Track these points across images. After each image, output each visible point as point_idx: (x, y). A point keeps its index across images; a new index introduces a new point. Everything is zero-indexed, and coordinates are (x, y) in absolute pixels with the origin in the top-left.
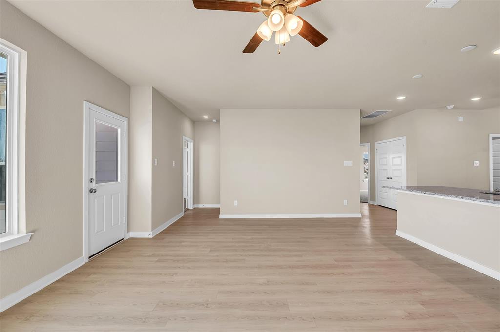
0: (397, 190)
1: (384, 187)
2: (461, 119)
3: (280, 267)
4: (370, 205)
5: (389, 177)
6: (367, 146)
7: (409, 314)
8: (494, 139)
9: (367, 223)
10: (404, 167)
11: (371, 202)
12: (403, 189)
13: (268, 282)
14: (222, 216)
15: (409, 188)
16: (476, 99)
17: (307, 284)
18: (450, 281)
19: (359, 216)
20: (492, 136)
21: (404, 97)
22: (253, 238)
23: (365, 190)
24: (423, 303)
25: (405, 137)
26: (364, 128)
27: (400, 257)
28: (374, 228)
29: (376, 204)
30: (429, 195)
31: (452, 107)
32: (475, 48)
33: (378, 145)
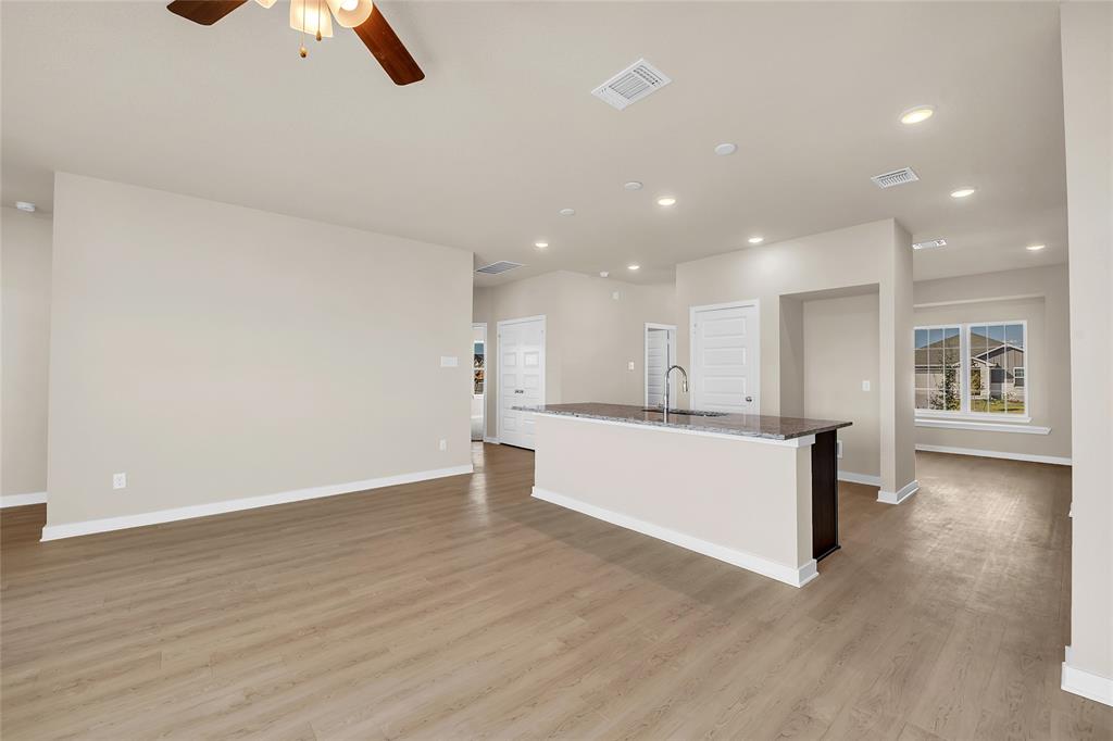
0: (534, 413)
1: (514, 408)
2: (616, 296)
3: (287, 639)
4: (487, 445)
5: (520, 389)
6: (482, 328)
7: (565, 642)
8: (650, 330)
9: (480, 482)
10: (541, 371)
11: (487, 440)
12: (540, 411)
13: (248, 697)
14: (50, 533)
15: (550, 408)
16: (634, 268)
17: (365, 658)
18: (611, 560)
19: (469, 469)
20: (648, 325)
21: (546, 245)
22: (188, 581)
23: (479, 417)
24: (583, 613)
25: (544, 317)
26: (479, 291)
27: (542, 537)
28: (493, 489)
29: (496, 441)
30: (583, 420)
31: (606, 274)
32: (640, 188)
33: (501, 326)
